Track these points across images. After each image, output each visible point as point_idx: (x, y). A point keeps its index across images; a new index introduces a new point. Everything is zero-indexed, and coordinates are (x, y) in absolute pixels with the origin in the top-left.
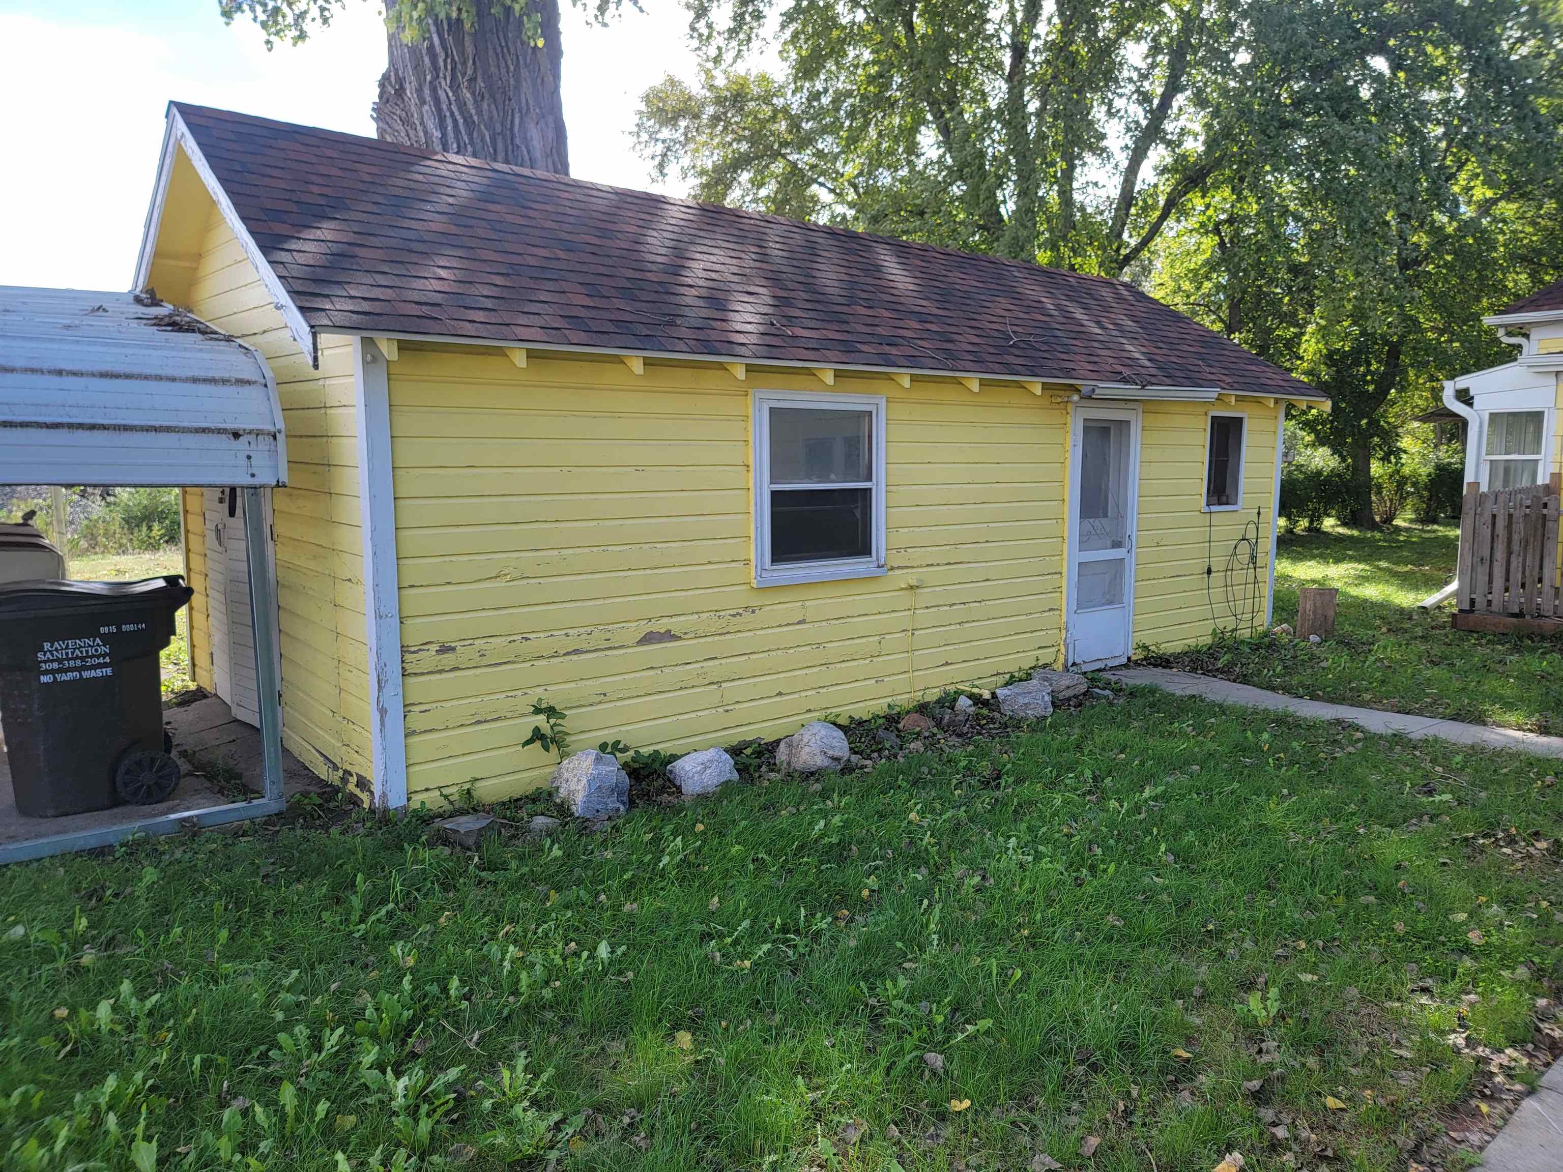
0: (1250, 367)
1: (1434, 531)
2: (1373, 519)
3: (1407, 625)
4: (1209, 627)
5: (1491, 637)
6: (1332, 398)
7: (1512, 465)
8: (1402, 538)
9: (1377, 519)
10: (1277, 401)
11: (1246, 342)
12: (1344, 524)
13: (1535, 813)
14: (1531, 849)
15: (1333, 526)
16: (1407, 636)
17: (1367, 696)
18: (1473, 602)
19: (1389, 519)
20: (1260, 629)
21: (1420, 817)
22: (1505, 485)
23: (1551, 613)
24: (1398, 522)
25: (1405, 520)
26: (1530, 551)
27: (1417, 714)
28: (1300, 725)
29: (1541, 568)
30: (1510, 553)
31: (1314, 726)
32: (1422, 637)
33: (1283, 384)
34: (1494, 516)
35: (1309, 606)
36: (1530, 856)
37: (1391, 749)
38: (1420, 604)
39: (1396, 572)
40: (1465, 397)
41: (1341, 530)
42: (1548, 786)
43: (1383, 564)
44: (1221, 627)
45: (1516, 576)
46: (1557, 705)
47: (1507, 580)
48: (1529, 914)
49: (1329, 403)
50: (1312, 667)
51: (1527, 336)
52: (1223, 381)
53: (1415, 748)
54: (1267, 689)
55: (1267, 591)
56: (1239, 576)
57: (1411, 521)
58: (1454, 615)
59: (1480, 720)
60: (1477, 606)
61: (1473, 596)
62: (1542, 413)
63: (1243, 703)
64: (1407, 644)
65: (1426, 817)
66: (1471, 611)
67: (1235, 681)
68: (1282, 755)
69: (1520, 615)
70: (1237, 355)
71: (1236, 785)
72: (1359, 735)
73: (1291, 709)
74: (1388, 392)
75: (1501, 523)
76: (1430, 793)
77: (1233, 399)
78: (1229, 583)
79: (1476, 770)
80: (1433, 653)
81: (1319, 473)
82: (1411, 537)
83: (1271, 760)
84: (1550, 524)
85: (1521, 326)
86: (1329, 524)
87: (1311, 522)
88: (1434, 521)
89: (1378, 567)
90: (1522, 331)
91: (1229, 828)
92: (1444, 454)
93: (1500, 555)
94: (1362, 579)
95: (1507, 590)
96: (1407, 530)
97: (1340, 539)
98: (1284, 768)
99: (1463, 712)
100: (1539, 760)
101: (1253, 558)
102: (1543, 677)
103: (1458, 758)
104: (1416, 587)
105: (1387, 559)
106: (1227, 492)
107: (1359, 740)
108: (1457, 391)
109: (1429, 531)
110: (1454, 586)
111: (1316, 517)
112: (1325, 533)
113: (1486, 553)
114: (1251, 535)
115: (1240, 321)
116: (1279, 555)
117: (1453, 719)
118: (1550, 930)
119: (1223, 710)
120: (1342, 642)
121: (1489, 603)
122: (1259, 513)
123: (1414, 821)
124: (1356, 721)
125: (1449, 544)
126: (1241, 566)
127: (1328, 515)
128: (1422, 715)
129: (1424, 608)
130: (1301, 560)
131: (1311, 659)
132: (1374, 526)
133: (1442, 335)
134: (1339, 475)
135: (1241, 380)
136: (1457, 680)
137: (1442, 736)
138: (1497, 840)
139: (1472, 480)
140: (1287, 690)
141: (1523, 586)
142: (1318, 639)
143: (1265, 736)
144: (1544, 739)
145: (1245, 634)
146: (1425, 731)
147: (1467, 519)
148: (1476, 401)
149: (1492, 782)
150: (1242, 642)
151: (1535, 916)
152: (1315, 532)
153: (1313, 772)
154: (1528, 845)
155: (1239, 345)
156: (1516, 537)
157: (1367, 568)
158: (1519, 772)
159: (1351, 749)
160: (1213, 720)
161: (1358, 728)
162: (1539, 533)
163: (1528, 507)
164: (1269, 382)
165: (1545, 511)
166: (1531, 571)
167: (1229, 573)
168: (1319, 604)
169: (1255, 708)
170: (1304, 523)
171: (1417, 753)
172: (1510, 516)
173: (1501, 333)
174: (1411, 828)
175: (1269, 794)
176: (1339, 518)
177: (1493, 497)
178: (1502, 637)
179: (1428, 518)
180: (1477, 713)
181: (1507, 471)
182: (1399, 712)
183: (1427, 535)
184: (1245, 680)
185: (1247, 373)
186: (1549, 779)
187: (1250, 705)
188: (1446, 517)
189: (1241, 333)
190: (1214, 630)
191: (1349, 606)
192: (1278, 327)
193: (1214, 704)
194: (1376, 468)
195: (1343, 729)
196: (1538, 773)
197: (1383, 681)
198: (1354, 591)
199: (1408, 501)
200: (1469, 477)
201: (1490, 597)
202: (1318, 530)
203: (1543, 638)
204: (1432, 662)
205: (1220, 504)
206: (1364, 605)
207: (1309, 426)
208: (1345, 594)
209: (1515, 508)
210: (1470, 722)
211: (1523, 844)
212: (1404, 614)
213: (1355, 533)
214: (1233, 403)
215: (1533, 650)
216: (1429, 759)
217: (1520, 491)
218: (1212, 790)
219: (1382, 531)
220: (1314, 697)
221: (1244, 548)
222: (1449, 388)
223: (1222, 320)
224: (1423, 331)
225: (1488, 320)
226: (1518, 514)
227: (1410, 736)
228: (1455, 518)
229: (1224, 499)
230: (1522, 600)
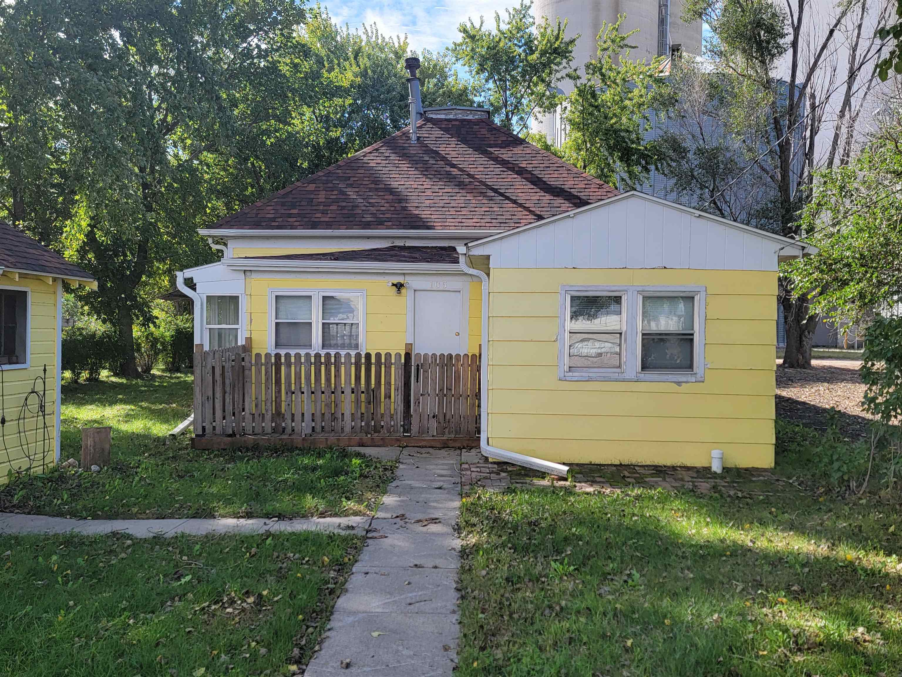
0: (31, 251)
1: (178, 378)
2: (137, 370)
3: (162, 449)
4: (4, 469)
5: (216, 452)
6: (99, 280)
7: (223, 331)
8: (157, 384)
9: (140, 370)
10: (55, 280)
11: (29, 229)
12: (116, 375)
13: (246, 577)
14: (244, 605)
15: (108, 377)
16: (163, 457)
17: (135, 510)
18: (204, 428)
19: (148, 369)
20: (51, 465)
21: (173, 599)
22: (220, 346)
23: (251, 432)
24: (154, 372)
25: (158, 370)
26: (237, 391)
27: (170, 518)
28: (83, 543)
29: (244, 401)
30: (224, 393)
31: (95, 542)
32: (173, 457)
33: (58, 266)
34: (213, 368)
35: (90, 442)
36: (243, 610)
37: (152, 549)
38: (170, 433)
39: (154, 410)
40: (190, 283)
41: (113, 379)
42: (253, 556)
43: (144, 404)
44: (17, 468)
45: (229, 408)
46: (257, 496)
47: (224, 411)
48: (244, 655)
49: (96, 283)
50: (94, 492)
51: (225, 245)
52: (7, 261)
53: (169, 545)
54: (57, 515)
55: (55, 434)
56: (30, 423)
57: (163, 371)
58: (192, 439)
59: (210, 515)
60: (207, 431)
61: (204, 424)
62: (237, 298)
63: (36, 532)
64: (163, 464)
65: (177, 598)
66: (203, 435)
67: (29, 513)
68: (69, 572)
69: (233, 435)
70: (18, 239)
71: (29, 608)
72: (129, 542)
73: (76, 530)
74: (141, 277)
75: (218, 372)
76: (179, 579)
77: (17, 276)
78: (22, 429)
79: (209, 554)
80: (179, 469)
81: (94, 335)
82: (163, 382)
83: (60, 579)
84: (247, 372)
85: (222, 238)
86: (104, 374)
87: (91, 374)
88: (178, 370)
89: (141, 407)
90: (222, 241)
91: (21, 650)
92: (181, 322)
93: (219, 395)
94: (129, 417)
95: (224, 418)
96: (160, 377)
97: (114, 386)
98: (71, 583)
99: (200, 511)
100: (247, 537)
101: (42, 407)
102: (248, 477)
103: (198, 547)
104: (166, 421)
105: (146, 400)
106: (17, 353)
107: (129, 547)
108: (185, 279)
109: (175, 378)
110: (191, 419)
111: (94, 370)
112: (102, 381)
113: (210, 394)
114: (39, 388)
115: (24, 211)
116: (64, 401)
117: (194, 517)
118: (258, 663)
119: (18, 540)
120: (116, 468)
121: (214, 428)
122: (45, 370)
123: (169, 603)
124: (127, 531)
125: (188, 387)
126: (32, 415)
127: (104, 368)
128: (173, 518)
129: (173, 435)
130: (84, 404)
131: (92, 486)
132: (138, 376)
133: (174, 238)
134: (108, 336)
135: (24, 260)
136: (196, 486)
137: (187, 532)
138: (223, 603)
139: (199, 343)
140: (74, 514)
141: (234, 414)
142: (97, 468)
143: (54, 558)
144: (250, 521)
145: (39, 471)
146: (175, 530)
147: (198, 370)
148: (197, 287)
149: (219, 560)
150: (36, 478)
151: (248, 655)
152: (93, 380)
153: (95, 581)
154: (242, 602)
155: (23, 231)
156: (227, 382)
157: (133, 407)
158: (235, 549)
159: (123, 555)
160: (9, 552)
161: (129, 537)
162: (241, 378)
163: (233, 361)
164: (48, 264)
165: (243, 363)
166: (238, 404)
167: (21, 421)
168: (97, 439)
169: (46, 534)
170: (85, 375)
171: (170, 549)
172: (223, 367)
173: (210, 241)
174: (167, 610)
175: (58, 610)
176: (110, 370)
177: (212, 354)
178: (223, 452)
179: (173, 368)
180: (208, 510)
181: (220, 335)
182: (157, 518)
183: (173, 381)
184: (38, 511)
185: (28, 256)
186: (253, 550)
187: (42, 533)
188: (186, 367)
189: (24, 221)
190: (10, 471)
191: (121, 439)
192: (55, 220)
193: (10, 537)
194: (137, 331)
195: (118, 539)
196: (247, 548)
197: (146, 496)
198: (125, 427)
199: (160, 356)
200: (197, 341)
201: (214, 424)
202: (97, 380)
203: (248, 450)
204: (179, 476)
205: (10, 363)
206: (133, 437)
207: (86, 299)
208: (118, 431)
209: (225, 362)
210: (205, 518)
211: (239, 602)
212: (160, 441)
213: (124, 381)
214: (17, 279)
215: (241, 459)
216: (178, 552)
217: (228, 350)
218: (7, 617)
219: (143, 379)
220: (95, 517)
221: (34, 400)
222: (180, 277)
223: (7, 209)
224: (161, 235)
225: (202, 232)
226: (227, 365)
227: (165, 536)
228: (190, 369)
229: (14, 359)
230: (234, 425)
